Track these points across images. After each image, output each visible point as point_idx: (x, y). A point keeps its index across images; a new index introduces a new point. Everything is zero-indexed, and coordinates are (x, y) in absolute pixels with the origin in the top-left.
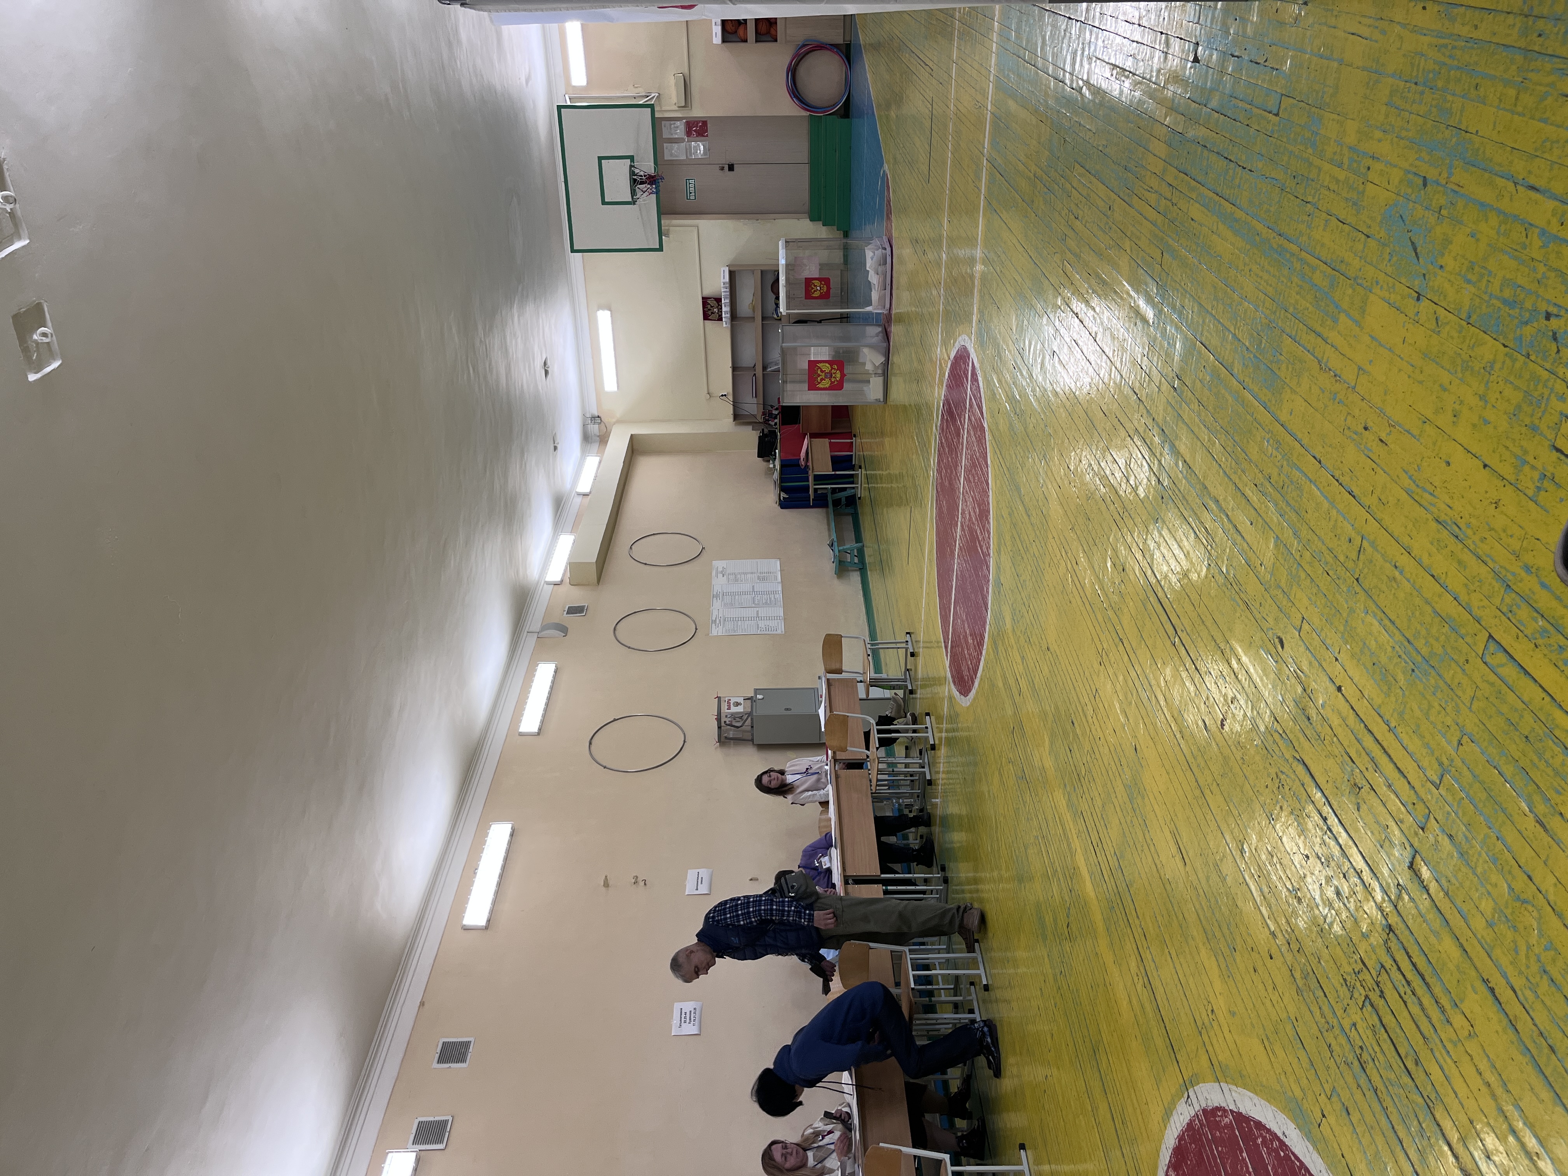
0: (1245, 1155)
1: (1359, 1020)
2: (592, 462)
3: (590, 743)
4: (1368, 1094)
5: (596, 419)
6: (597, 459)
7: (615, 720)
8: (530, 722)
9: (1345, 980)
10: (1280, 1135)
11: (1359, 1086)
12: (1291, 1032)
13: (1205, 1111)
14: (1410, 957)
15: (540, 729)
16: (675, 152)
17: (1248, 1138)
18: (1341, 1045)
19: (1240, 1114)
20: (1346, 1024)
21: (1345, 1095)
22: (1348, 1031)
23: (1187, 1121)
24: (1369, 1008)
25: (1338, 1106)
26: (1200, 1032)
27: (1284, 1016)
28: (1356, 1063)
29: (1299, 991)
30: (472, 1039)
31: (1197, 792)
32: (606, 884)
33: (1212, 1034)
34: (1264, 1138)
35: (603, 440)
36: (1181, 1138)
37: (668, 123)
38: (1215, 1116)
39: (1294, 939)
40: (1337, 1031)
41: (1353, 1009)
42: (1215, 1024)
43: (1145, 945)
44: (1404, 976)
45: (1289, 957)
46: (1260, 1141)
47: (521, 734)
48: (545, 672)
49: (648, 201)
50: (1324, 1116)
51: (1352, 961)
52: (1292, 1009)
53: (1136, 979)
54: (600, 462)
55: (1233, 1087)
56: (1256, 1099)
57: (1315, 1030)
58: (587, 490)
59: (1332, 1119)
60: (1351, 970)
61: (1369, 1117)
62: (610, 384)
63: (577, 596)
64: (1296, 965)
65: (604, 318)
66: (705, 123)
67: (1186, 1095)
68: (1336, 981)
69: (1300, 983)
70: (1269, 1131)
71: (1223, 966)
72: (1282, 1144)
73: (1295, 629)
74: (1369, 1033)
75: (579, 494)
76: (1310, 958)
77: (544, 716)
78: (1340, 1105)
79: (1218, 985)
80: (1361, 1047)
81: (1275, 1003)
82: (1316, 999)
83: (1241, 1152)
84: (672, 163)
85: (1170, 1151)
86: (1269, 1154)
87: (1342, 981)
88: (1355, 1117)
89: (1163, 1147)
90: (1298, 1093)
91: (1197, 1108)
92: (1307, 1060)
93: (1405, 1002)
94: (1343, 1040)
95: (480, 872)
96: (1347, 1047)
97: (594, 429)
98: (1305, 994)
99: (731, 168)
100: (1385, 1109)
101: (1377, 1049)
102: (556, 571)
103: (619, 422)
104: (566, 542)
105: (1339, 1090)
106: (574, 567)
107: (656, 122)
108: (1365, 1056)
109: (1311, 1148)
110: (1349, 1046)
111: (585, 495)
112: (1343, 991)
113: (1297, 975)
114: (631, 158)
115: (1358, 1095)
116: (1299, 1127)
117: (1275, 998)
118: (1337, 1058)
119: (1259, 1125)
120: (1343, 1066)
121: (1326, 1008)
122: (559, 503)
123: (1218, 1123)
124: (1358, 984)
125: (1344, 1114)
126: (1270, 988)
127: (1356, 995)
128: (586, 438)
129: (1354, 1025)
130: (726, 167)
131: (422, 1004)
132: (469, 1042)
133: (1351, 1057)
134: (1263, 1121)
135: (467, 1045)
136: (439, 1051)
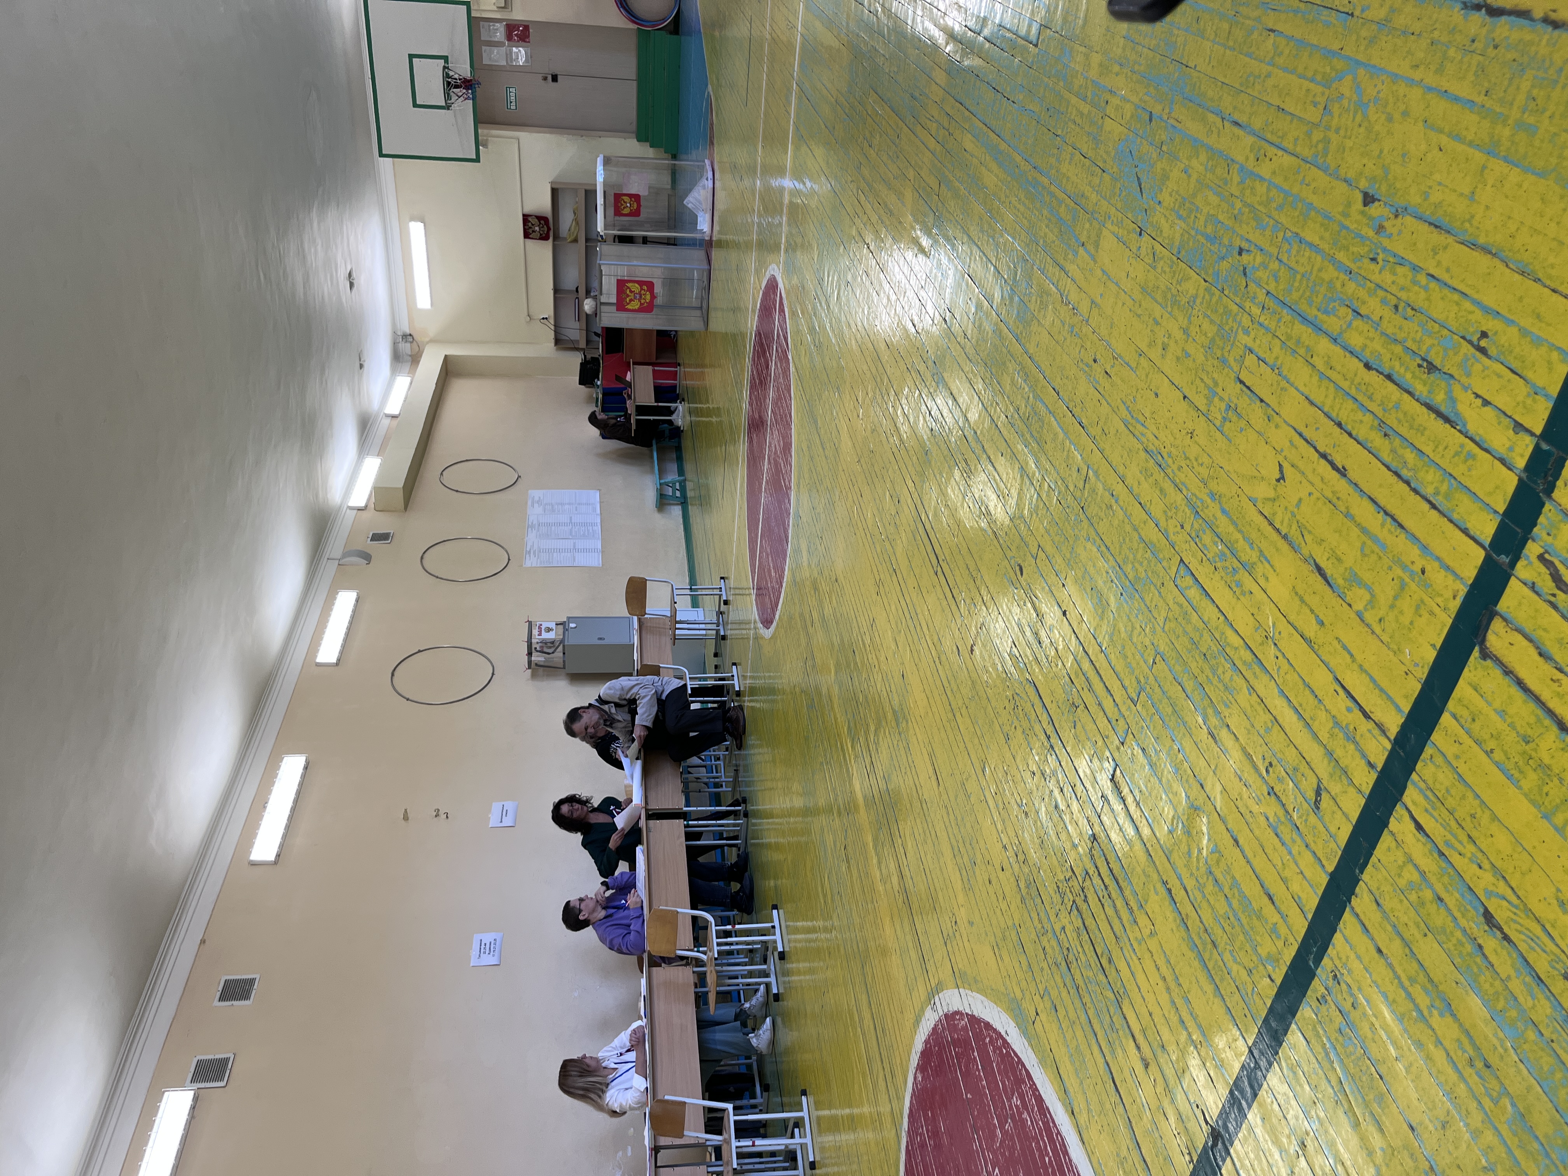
0: (976, 1054)
1: (1067, 924)
2: (402, 382)
3: (393, 675)
4: (1072, 991)
5: (408, 337)
6: (409, 379)
7: (420, 651)
8: (329, 652)
9: (1058, 887)
10: (1003, 1033)
11: (1065, 984)
12: (1015, 938)
13: (946, 1015)
14: (1108, 863)
15: (339, 660)
16: (495, 56)
17: (979, 1037)
18: (1053, 948)
19: (973, 1016)
20: (1057, 928)
21: (1054, 993)
22: (1058, 934)
23: (932, 1026)
24: (1075, 912)
25: (1048, 1005)
26: (945, 943)
27: (1010, 923)
28: (1064, 963)
29: (1023, 900)
30: (257, 976)
31: (950, 715)
32: (406, 818)
33: (954, 943)
34: (991, 1037)
35: (415, 359)
36: (927, 1042)
37: (486, 24)
38: (954, 1019)
39: (1021, 851)
40: (1050, 935)
41: (1064, 914)
42: (957, 934)
43: (905, 863)
44: (1103, 881)
45: (1016, 867)
46: (988, 1040)
47: (319, 665)
48: (346, 601)
49: (464, 107)
50: (1037, 1014)
51: (1064, 869)
52: (1017, 916)
53: (897, 894)
54: (411, 383)
55: (969, 992)
56: (987, 1002)
57: (1033, 936)
58: (396, 412)
59: (1043, 1016)
60: (1062, 878)
61: (1072, 1014)
62: (423, 301)
63: (384, 523)
64: (1021, 875)
65: (417, 230)
66: (526, 28)
67: (932, 1002)
68: (1051, 889)
69: (1024, 891)
70: (995, 1030)
71: (965, 880)
72: (1005, 1041)
73: (1032, 556)
74: (1075, 935)
75: (387, 416)
76: (1033, 868)
77: (344, 646)
78: (1050, 1003)
79: (961, 898)
80: (1068, 949)
81: (1004, 911)
82: (1036, 906)
83: (973, 1052)
84: (491, 68)
85: (919, 1055)
86: (994, 1052)
87: (1056, 888)
88: (1061, 1012)
89: (913, 1051)
90: (1019, 994)
91: (941, 1013)
92: (1027, 963)
93: (1103, 905)
94: (1054, 943)
95: (270, 806)
96: (1057, 948)
97: (405, 347)
98: (1027, 901)
99: (555, 78)
100: (1084, 1005)
101: (1080, 950)
102: (360, 496)
103: (432, 341)
104: (372, 465)
105: (1049, 988)
106: (379, 491)
107: (474, 24)
108: (1071, 957)
109: (1026, 1044)
110: (1059, 948)
111: (394, 417)
112: (1057, 898)
113: (1022, 885)
114: (446, 58)
115: (1064, 994)
116: (1018, 1025)
117: (1004, 906)
118: (1049, 959)
119: (988, 1025)
120: (1053, 967)
121: (1042, 915)
122: (365, 424)
123: (955, 1026)
124: (1068, 890)
125: (1053, 1011)
126: (1001, 899)
127: (1066, 901)
128: (397, 357)
129: (1064, 928)
130: (550, 78)
131: (203, 941)
132: (253, 980)
133: (1060, 959)
134: (991, 1022)
135: (252, 982)
136: (220, 989)
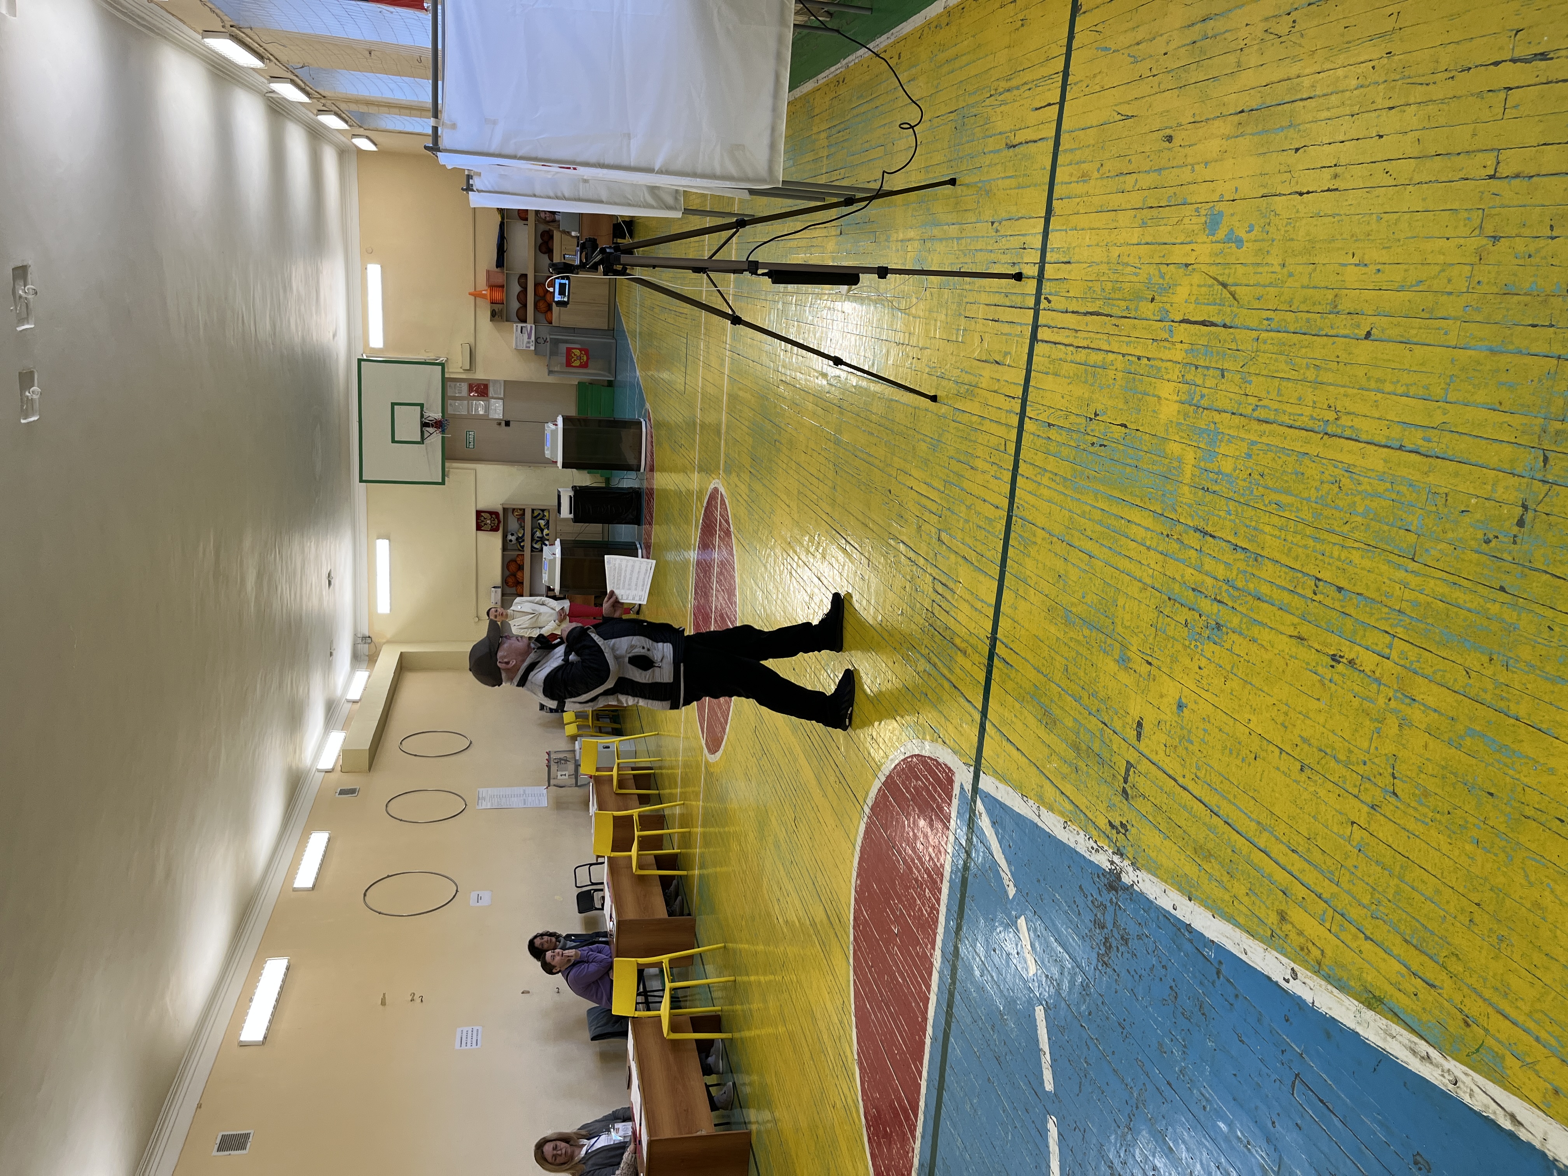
2: (361, 676)
3: (365, 895)
5: (367, 639)
6: (367, 674)
7: (388, 876)
8: (305, 878)
15: (314, 886)
16: (459, 408)
30: (252, 1132)
32: (383, 1003)
35: (372, 659)
37: (452, 384)
47: (295, 890)
48: (318, 841)
54: (369, 677)
58: (357, 697)
62: (383, 606)
63: (350, 781)
65: (382, 547)
66: (486, 386)
75: (348, 701)
77: (318, 874)
95: (256, 998)
99: (507, 424)
102: (329, 758)
103: (389, 642)
104: (337, 740)
106: (346, 753)
111: (355, 702)
122: (331, 707)
128: (356, 658)
130: (503, 423)
131: (199, 1106)
132: (249, 1134)
135: (247, 1136)
136: (218, 1141)
